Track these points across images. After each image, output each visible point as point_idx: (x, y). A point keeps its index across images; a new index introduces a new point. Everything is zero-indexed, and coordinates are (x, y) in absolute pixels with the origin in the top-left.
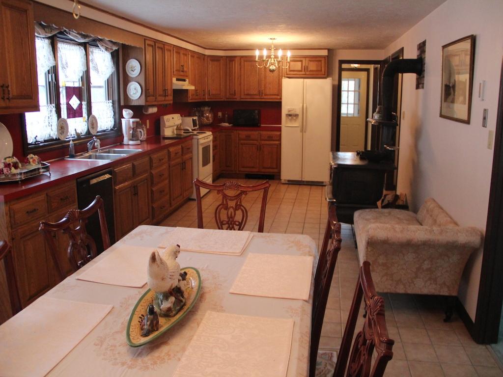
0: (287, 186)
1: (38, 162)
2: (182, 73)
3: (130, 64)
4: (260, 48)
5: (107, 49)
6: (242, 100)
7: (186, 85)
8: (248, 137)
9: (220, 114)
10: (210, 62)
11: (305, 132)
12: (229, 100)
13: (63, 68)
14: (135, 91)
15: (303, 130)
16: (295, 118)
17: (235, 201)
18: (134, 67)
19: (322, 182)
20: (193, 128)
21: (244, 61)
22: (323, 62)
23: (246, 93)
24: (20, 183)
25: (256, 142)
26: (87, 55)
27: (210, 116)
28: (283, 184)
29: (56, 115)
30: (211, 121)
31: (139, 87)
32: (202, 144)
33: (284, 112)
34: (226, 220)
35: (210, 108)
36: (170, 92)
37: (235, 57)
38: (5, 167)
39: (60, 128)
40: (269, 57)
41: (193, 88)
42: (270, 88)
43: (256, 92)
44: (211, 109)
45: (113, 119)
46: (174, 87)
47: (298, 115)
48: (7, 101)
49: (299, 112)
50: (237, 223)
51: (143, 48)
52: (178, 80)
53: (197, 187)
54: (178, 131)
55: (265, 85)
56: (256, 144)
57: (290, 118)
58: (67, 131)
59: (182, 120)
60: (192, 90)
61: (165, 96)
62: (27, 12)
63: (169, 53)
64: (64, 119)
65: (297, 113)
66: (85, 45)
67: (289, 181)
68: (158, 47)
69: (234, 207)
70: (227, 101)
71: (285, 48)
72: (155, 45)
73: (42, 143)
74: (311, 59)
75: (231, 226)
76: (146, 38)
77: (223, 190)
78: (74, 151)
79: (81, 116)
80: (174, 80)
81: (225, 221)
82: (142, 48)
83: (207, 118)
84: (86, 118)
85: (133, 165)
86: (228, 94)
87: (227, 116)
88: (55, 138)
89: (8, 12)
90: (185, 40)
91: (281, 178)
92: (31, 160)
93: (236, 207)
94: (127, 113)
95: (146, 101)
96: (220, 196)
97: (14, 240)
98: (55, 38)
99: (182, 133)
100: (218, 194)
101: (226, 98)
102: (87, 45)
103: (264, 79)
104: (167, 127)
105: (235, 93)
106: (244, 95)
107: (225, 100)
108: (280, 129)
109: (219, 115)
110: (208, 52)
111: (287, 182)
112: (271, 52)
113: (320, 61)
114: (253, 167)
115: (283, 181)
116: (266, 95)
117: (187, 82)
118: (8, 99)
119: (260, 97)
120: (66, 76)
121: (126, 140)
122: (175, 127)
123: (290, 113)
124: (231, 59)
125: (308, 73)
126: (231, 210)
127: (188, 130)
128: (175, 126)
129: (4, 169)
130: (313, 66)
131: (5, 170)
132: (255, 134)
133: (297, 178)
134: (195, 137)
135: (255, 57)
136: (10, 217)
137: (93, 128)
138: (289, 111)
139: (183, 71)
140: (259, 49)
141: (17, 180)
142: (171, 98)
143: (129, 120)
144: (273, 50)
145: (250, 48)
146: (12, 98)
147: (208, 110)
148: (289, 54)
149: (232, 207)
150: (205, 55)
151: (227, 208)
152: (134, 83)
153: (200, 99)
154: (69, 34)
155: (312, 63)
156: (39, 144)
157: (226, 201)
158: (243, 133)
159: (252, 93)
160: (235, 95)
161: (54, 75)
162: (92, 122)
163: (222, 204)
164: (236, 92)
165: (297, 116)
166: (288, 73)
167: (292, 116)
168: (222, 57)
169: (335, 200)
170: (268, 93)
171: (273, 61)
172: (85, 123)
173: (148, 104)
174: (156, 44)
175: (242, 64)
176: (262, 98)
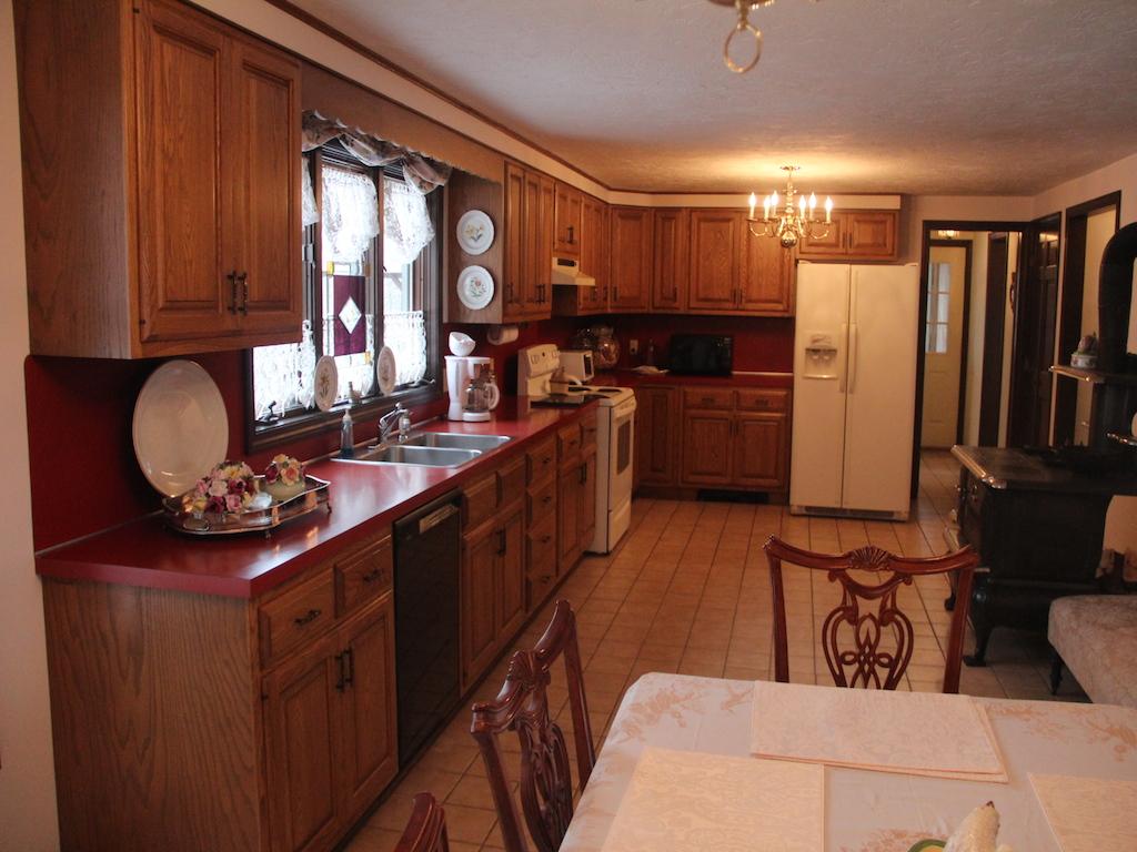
0: (804, 520)
1: (300, 477)
2: (568, 247)
3: (470, 223)
4: (762, 189)
5: (422, 185)
6: (693, 312)
7: (577, 277)
8: (707, 403)
9: (634, 344)
10: (619, 220)
11: (852, 392)
12: (661, 311)
13: (332, 229)
14: (478, 291)
15: (847, 387)
16: (826, 358)
17: (878, 601)
18: (478, 230)
19: (891, 513)
20: (585, 379)
21: (699, 220)
22: (889, 224)
23: (701, 295)
24: (268, 536)
25: (725, 412)
26: (379, 197)
27: (613, 348)
28: (795, 515)
29: (314, 347)
30: (614, 361)
31: (490, 279)
32: (618, 419)
33: (802, 341)
34: (854, 649)
35: (612, 330)
36: (549, 292)
37: (679, 209)
38: (230, 493)
39: (321, 381)
40: (782, 211)
41: (591, 282)
42: (760, 286)
43: (727, 295)
44: (615, 331)
45: (425, 357)
46: (557, 281)
47: (835, 351)
48: (239, 314)
49: (837, 342)
50: (885, 660)
51: (503, 183)
52: (561, 262)
53: (774, 559)
54: (556, 385)
55: (748, 277)
56: (727, 419)
57: (816, 357)
58: (335, 390)
59: (560, 358)
60: (585, 287)
61: (540, 301)
62: (288, 86)
63: (547, 197)
64: (328, 357)
65: (834, 345)
66: (375, 174)
67: (808, 508)
68: (530, 183)
69: (877, 615)
70: (655, 315)
71: (823, 189)
72: (524, 177)
73: (281, 418)
74: (859, 218)
75: (866, 667)
76: (509, 160)
77: (844, 570)
78: (352, 440)
79: (362, 349)
80: (555, 260)
81: (851, 653)
82: (499, 184)
83: (606, 352)
84: (372, 355)
85: (498, 477)
86: (658, 297)
87: (652, 349)
88: (307, 406)
89: (254, 82)
90: (577, 166)
91: (791, 502)
92: (283, 472)
93: (881, 618)
94: (458, 343)
95: (505, 314)
96: (838, 585)
97: (266, 701)
98: (319, 155)
99: (566, 392)
100: (832, 578)
101: (654, 308)
102: (381, 174)
103: (745, 264)
104: (533, 377)
105: (675, 295)
106: (699, 300)
107: (652, 311)
108: (788, 384)
109: (632, 347)
110: (614, 198)
111: (804, 512)
112: (786, 201)
113: (883, 222)
114: (718, 474)
115: (795, 509)
116: (750, 301)
117: (576, 269)
118: (241, 309)
119: (736, 307)
120: (336, 251)
121: (455, 409)
122: (549, 377)
123: (817, 346)
124: (669, 214)
125: (851, 251)
126: (868, 625)
127: (575, 384)
128: (548, 372)
129: (227, 498)
130: (863, 235)
131: (230, 502)
132: (723, 393)
133: (830, 501)
134: (602, 401)
135: (746, 211)
136: (260, 637)
137: (386, 379)
138: (815, 341)
139: (571, 242)
140: (756, 193)
141: (262, 528)
142: (547, 306)
143: (466, 361)
144: (790, 195)
145: (737, 189)
146: (252, 308)
147: (608, 335)
148: (829, 205)
149: (871, 616)
150: (607, 204)
151: (855, 621)
152: (476, 268)
153: (597, 308)
154: (352, 145)
155: (863, 227)
156: (275, 422)
157: (854, 599)
158: (697, 392)
159: (716, 297)
160: (675, 301)
161: (310, 247)
162: (383, 363)
163: (843, 608)
164: (678, 293)
165: (832, 352)
166: (804, 249)
167: (819, 353)
168: (644, 209)
169: (988, 570)
170: (755, 295)
171: (791, 222)
172: (368, 366)
173: (508, 320)
174: (527, 175)
175: (694, 227)
176: (740, 307)
